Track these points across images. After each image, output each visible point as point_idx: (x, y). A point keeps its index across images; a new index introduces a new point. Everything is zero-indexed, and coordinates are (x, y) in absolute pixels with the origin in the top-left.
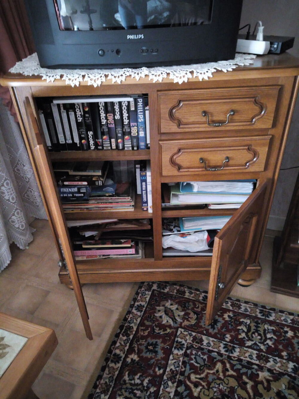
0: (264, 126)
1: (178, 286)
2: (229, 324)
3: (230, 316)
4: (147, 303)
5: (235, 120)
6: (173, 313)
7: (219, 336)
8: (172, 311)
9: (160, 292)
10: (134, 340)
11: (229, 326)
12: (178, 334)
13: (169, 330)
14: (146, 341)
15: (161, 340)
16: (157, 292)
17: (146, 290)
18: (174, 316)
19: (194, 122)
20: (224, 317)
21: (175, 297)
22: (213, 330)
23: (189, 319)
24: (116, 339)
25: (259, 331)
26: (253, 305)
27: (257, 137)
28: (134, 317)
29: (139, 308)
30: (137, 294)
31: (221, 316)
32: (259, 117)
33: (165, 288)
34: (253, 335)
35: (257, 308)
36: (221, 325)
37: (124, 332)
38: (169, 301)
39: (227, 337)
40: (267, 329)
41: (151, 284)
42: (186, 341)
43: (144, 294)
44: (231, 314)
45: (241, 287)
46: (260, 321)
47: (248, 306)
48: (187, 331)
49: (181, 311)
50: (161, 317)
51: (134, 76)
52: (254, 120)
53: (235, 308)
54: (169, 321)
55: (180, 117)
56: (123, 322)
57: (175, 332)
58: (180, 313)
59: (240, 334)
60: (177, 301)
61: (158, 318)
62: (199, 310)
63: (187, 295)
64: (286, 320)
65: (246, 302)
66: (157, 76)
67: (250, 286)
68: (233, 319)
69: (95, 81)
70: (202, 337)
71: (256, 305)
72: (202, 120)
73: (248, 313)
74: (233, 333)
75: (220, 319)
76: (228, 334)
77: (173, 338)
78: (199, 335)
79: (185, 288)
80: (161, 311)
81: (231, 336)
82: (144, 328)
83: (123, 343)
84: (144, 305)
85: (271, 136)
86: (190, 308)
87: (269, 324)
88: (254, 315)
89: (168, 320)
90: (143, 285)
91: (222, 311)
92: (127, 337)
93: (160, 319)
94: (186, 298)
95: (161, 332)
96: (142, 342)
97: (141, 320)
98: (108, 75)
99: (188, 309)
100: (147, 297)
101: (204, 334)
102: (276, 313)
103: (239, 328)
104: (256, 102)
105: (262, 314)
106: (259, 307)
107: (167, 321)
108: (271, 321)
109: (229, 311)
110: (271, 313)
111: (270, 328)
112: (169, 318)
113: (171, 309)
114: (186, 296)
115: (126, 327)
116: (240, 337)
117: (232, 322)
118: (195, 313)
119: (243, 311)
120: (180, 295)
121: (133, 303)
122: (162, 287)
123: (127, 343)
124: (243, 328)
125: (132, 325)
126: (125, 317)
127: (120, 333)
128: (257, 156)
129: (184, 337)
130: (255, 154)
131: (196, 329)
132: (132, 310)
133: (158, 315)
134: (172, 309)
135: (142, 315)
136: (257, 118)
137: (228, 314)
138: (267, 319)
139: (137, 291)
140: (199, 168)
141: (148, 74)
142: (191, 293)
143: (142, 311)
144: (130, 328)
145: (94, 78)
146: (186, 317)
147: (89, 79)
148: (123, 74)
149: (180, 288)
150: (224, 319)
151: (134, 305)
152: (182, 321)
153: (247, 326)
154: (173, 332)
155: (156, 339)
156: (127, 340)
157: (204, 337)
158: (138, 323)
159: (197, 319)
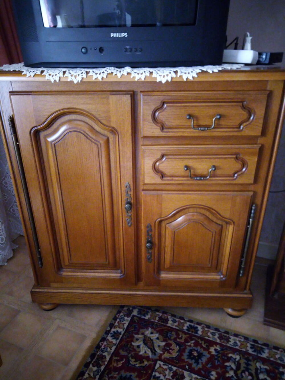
0: (252, 133)
1: (161, 313)
2: (215, 359)
3: (217, 350)
4: (124, 330)
5: (222, 125)
6: (153, 343)
7: (203, 372)
8: (152, 340)
9: (140, 319)
10: (106, 372)
11: (215, 362)
12: (156, 367)
13: (146, 363)
14: (118, 374)
15: (136, 373)
16: (137, 318)
17: (125, 316)
18: (154, 347)
19: (178, 125)
20: (211, 350)
21: (157, 324)
22: (197, 365)
23: (170, 351)
24: (85, 369)
25: (250, 369)
26: (243, 338)
27: (245, 146)
28: (108, 344)
29: (116, 335)
30: (115, 319)
31: (207, 349)
32: (248, 123)
33: (146, 315)
34: (243, 374)
35: (248, 343)
36: (207, 360)
37: (94, 362)
38: (150, 329)
39: (212, 375)
40: (259, 367)
41: (131, 309)
42: (165, 376)
43: (122, 320)
44: (218, 348)
45: (231, 318)
46: (251, 358)
47: (237, 339)
48: (166, 365)
49: (162, 342)
50: (138, 347)
51: (116, 74)
52: (242, 127)
53: (223, 341)
54: (147, 352)
55: (164, 119)
56: (95, 350)
57: (153, 365)
58: (160, 343)
59: (228, 372)
60: (157, 329)
61: (135, 347)
62: (182, 341)
63: (170, 323)
64: (281, 359)
65: (236, 335)
66: (140, 73)
67: (241, 318)
68: (221, 353)
69: (75, 77)
70: (183, 373)
71: (246, 338)
72: (186, 124)
73: (237, 347)
74: (219, 370)
75: (205, 353)
76: (214, 371)
77: (150, 372)
78: (181, 370)
79: (169, 315)
80: (140, 340)
81: (217, 373)
82: (119, 358)
83: (92, 375)
84: (121, 332)
85: (260, 145)
86: (172, 338)
87: (261, 363)
88: (244, 350)
89: (146, 350)
90: (122, 310)
91: (208, 344)
92: (98, 367)
93: (138, 350)
94: (169, 327)
95: (137, 364)
96: (115, 374)
97: (116, 349)
98: (89, 72)
99: (170, 340)
100: (125, 323)
101: (186, 370)
102: (270, 349)
103: (227, 364)
104: (244, 107)
105: (253, 350)
106: (250, 341)
107: (145, 352)
108: (264, 358)
109: (216, 344)
110: (264, 349)
111: (262, 366)
112: (147, 348)
113: (150, 338)
114: (169, 325)
115: (98, 355)
116: (228, 375)
117: (219, 357)
118: (178, 344)
119: (232, 344)
120: (162, 323)
121: (109, 329)
122: (143, 313)
123: (96, 375)
124: (231, 365)
125: (105, 354)
126: (99, 344)
127: (90, 362)
128: (246, 166)
129: (163, 372)
130: (244, 164)
131: (177, 363)
132: (107, 336)
133: (135, 344)
134: (152, 338)
135: (118, 343)
136: (245, 124)
137: (215, 347)
138: (259, 355)
139: (115, 316)
140: (184, 177)
141: (130, 72)
142: (174, 321)
143: (118, 339)
144: (103, 357)
145: (75, 74)
146: (167, 349)
147: (70, 75)
148: (105, 72)
149: (162, 315)
150: (210, 353)
151: (110, 331)
152: (161, 352)
153: (236, 363)
154: (150, 365)
155: (130, 372)
156: (97, 371)
157: (186, 373)
158: (112, 353)
159: (179, 351)
